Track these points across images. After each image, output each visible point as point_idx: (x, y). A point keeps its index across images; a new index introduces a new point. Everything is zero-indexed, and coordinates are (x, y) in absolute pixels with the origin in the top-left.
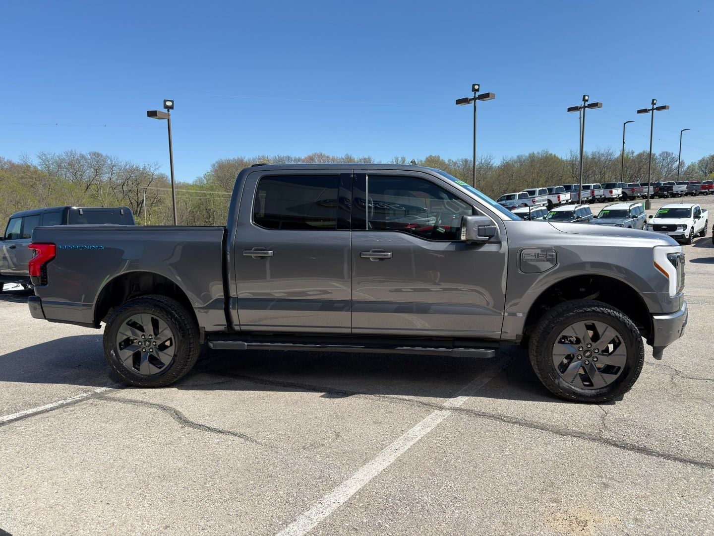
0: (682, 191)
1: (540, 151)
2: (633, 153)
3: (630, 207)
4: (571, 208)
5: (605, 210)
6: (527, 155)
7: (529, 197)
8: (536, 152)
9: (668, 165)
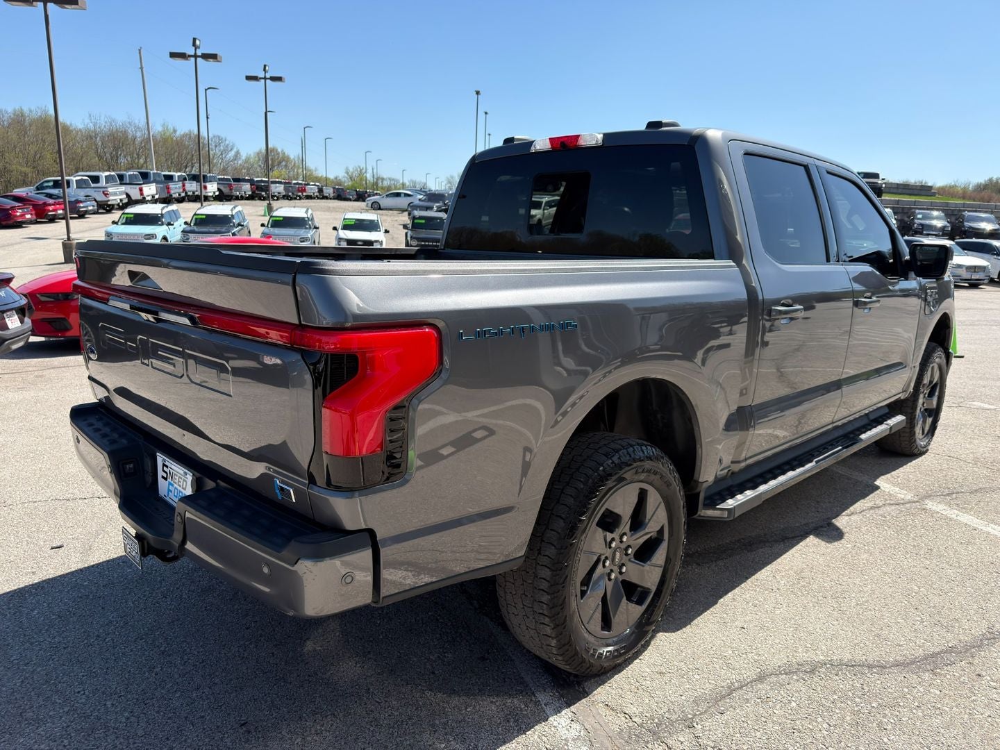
0: (279, 193)
1: (33, 108)
2: (175, 131)
3: (232, 210)
4: (155, 209)
5: (198, 215)
6: (10, 110)
7: (92, 185)
8: (26, 109)
9: (222, 154)
